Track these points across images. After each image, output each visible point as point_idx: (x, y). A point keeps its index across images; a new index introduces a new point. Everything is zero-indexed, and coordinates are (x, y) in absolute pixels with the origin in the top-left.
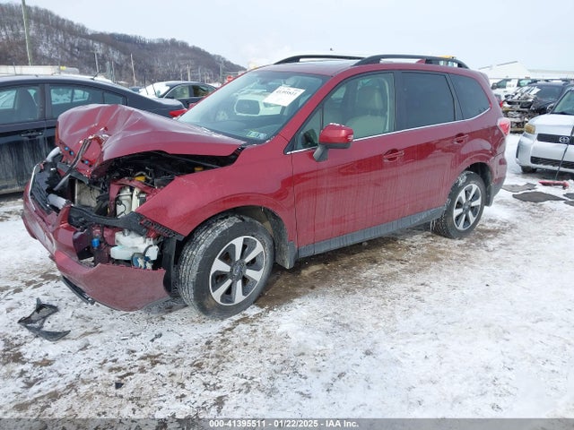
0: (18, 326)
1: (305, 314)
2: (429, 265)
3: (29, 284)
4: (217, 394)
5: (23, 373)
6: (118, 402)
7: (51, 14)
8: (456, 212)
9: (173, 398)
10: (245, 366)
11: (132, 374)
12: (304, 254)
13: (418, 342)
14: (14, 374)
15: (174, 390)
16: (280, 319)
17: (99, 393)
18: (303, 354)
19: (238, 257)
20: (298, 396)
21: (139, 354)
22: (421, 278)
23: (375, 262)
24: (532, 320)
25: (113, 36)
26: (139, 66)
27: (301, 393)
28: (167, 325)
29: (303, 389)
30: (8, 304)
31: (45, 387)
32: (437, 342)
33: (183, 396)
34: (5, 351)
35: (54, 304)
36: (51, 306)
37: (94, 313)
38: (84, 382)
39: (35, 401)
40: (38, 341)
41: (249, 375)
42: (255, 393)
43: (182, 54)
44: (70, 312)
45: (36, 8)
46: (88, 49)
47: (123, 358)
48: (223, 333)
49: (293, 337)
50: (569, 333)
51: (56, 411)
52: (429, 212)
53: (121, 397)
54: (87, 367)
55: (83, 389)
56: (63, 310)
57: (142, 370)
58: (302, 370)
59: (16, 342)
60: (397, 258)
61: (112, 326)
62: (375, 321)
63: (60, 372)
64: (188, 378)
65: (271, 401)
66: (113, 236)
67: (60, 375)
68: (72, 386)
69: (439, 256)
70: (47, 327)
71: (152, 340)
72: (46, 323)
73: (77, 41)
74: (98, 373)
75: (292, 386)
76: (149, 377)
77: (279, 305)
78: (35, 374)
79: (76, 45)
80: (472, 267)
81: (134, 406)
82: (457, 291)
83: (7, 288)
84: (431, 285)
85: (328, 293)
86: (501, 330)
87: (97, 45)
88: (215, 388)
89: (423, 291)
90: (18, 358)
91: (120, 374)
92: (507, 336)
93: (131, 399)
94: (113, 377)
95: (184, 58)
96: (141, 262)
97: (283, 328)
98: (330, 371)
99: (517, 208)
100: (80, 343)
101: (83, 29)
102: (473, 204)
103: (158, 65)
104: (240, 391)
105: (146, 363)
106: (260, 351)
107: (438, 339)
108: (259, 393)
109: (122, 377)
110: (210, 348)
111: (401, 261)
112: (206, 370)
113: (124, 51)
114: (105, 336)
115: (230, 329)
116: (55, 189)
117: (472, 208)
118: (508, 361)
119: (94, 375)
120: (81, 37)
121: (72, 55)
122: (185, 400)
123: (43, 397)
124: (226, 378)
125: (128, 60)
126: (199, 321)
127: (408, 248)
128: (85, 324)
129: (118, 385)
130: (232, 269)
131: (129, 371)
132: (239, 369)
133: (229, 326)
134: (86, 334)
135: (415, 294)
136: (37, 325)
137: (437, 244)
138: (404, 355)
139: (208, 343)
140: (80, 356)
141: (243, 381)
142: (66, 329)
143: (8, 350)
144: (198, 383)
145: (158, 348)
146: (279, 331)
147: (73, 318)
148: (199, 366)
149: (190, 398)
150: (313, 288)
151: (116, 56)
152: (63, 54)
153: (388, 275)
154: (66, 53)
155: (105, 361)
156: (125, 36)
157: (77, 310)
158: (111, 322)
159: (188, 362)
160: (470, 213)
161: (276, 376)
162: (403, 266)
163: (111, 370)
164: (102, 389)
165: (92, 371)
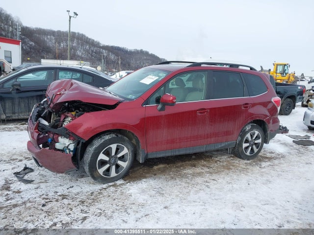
0: (14, 175)
1: (145, 186)
2: (223, 171)
3: (26, 158)
4: (85, 215)
5: (7, 194)
6: (41, 212)
7: (84, 36)
8: (245, 145)
9: (65, 214)
10: (104, 205)
11: (52, 201)
12: (150, 157)
13: (193, 206)
14: (3, 195)
15: (67, 211)
16: (131, 187)
17: (34, 207)
18: (134, 204)
19: (113, 154)
20: (122, 221)
21: (58, 194)
22: (215, 176)
23: (195, 166)
24: (263, 203)
25: (112, 47)
26: (124, 62)
27: (124, 220)
28: (78, 183)
29: (125, 219)
30: (14, 166)
31: (13, 202)
32: (203, 207)
33: (70, 214)
34: (4, 185)
35: (33, 168)
36: (31, 169)
37: (48, 174)
38: (30, 202)
39: (7, 207)
40: (19, 183)
41: (103, 209)
42: (102, 217)
43: (145, 58)
44: (38, 172)
45: (78, 33)
46: (100, 53)
47: (51, 194)
48: (101, 190)
49: (133, 196)
50: (280, 212)
51: (13, 212)
52: (226, 143)
53: (43, 210)
54: (34, 196)
55: (28, 205)
56: (35, 171)
57: (57, 201)
58: (129, 211)
59: (10, 182)
60: (208, 166)
61: (53, 181)
62: (178, 193)
63: (22, 196)
64: (75, 207)
65: (108, 222)
66: (58, 138)
67: (22, 198)
68: (24, 203)
69: (231, 167)
70: (26, 177)
71: (68, 189)
72: (26, 176)
73: (95, 49)
74: (38, 199)
75: (120, 216)
76: (59, 204)
77: (134, 181)
78: (12, 196)
79: (94, 51)
80: (246, 175)
81: (46, 215)
82: (230, 185)
83: (17, 159)
84: (218, 181)
85: (161, 178)
86: (241, 205)
87: (104, 51)
88: (86, 212)
89: (212, 183)
90: (8, 189)
91: (46, 201)
92: (242, 209)
93: (46, 212)
94: (43, 202)
95: (146, 59)
96: (68, 151)
97: (131, 191)
98: (143, 213)
99: (292, 148)
100: (36, 186)
101: (99, 43)
102: (256, 142)
103: (133, 62)
104: (96, 215)
105: (60, 198)
106: (114, 200)
107: (205, 206)
108: (104, 217)
109: (46, 202)
110: (92, 195)
111: (209, 167)
112: (86, 204)
113: (117, 55)
114: (48, 184)
115: (105, 189)
116: (42, 116)
117: (255, 144)
118: (236, 220)
119: (36, 200)
120: (97, 47)
121: (92, 56)
122: (70, 216)
123: (10, 205)
124: (93, 209)
125: (118, 59)
126: (93, 183)
127: (216, 162)
128: (42, 178)
129: (44, 205)
130: (110, 159)
131: (51, 200)
132: (100, 206)
133: (105, 187)
134: (40, 182)
135: (207, 184)
136: (22, 176)
137: (233, 161)
138: (183, 211)
139: (92, 193)
140: (33, 192)
141: (100, 211)
142: (33, 179)
143: (6, 185)
144: (79, 209)
145: (69, 192)
146: (128, 192)
147: (38, 175)
148: (83, 202)
149: (72, 215)
150: (155, 175)
151: (112, 57)
152: (87, 55)
153: (197, 173)
154: (89, 55)
155: (43, 195)
156: (118, 47)
157: (42, 172)
158: (53, 179)
159: (79, 200)
160: (254, 147)
161: (115, 211)
162: (208, 170)
163: (44, 199)
164: (36, 206)
165: (35, 198)
